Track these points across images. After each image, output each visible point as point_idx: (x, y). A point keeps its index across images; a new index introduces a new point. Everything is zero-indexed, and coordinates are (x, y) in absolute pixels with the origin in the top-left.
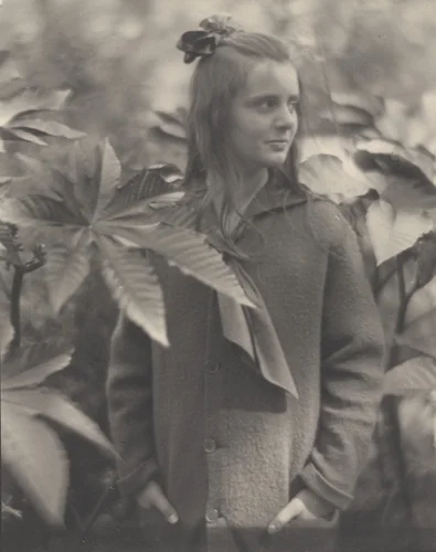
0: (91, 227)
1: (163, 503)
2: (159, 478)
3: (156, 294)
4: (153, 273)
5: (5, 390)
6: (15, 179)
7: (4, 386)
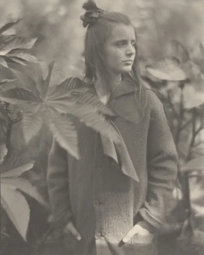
0: (44, 103)
1: (74, 231)
2: (73, 220)
3: (74, 135)
4: (72, 125)
5: (2, 178)
6: (9, 81)
7: (2, 175)
